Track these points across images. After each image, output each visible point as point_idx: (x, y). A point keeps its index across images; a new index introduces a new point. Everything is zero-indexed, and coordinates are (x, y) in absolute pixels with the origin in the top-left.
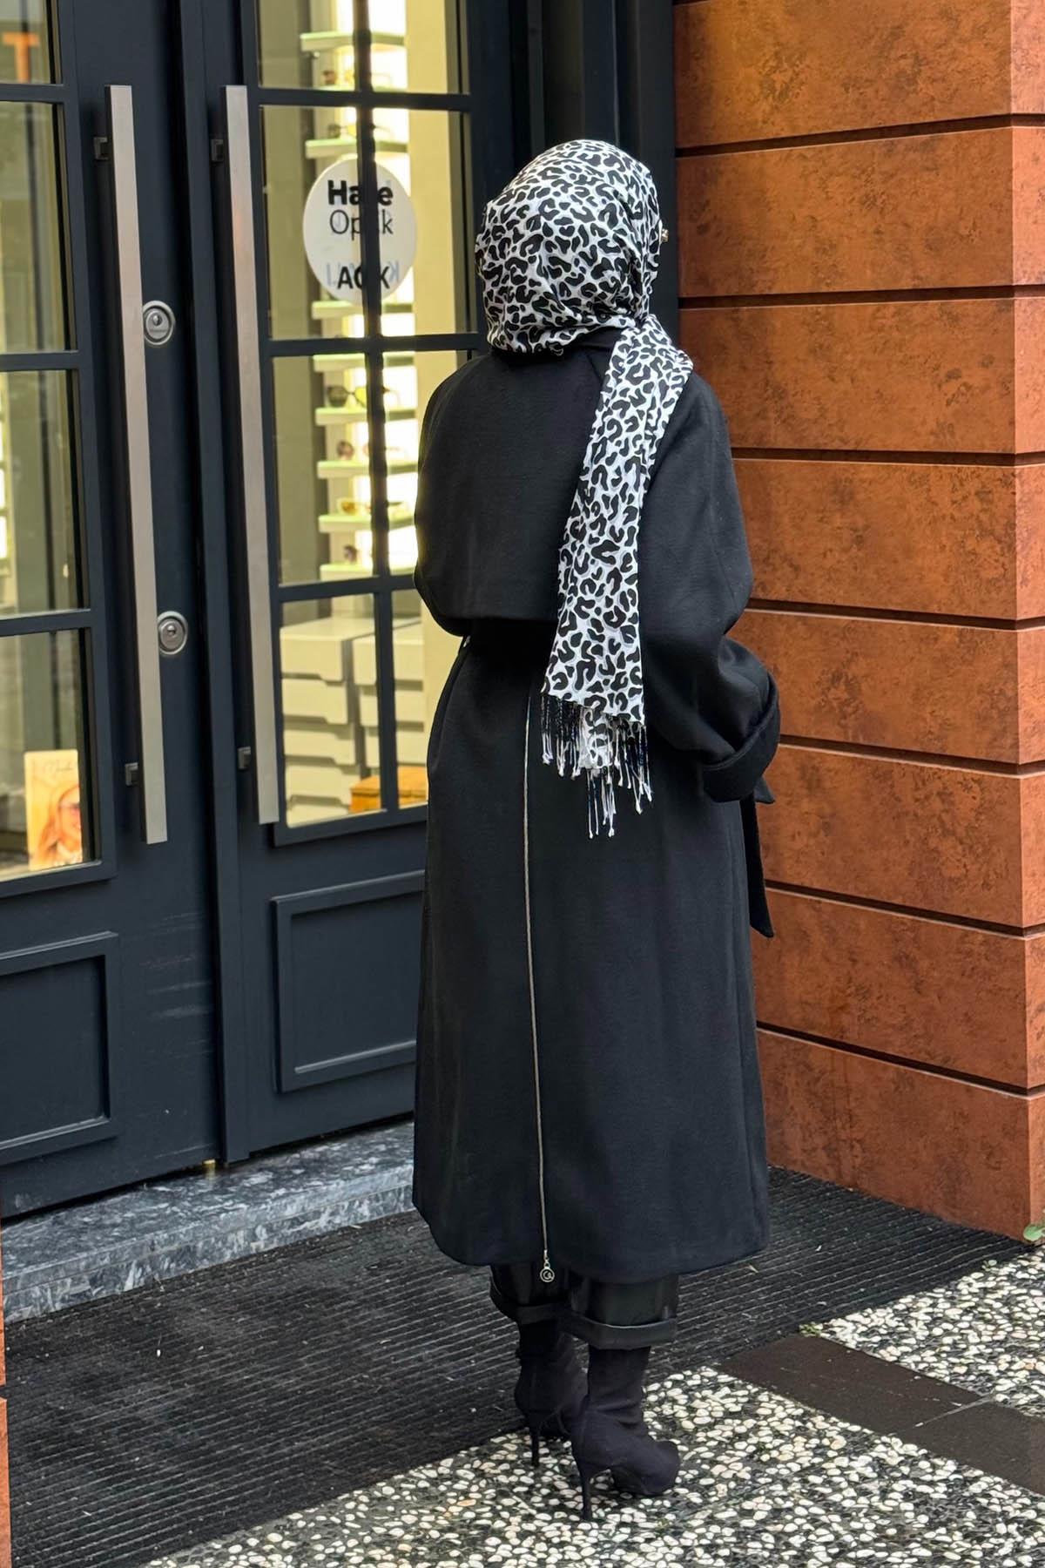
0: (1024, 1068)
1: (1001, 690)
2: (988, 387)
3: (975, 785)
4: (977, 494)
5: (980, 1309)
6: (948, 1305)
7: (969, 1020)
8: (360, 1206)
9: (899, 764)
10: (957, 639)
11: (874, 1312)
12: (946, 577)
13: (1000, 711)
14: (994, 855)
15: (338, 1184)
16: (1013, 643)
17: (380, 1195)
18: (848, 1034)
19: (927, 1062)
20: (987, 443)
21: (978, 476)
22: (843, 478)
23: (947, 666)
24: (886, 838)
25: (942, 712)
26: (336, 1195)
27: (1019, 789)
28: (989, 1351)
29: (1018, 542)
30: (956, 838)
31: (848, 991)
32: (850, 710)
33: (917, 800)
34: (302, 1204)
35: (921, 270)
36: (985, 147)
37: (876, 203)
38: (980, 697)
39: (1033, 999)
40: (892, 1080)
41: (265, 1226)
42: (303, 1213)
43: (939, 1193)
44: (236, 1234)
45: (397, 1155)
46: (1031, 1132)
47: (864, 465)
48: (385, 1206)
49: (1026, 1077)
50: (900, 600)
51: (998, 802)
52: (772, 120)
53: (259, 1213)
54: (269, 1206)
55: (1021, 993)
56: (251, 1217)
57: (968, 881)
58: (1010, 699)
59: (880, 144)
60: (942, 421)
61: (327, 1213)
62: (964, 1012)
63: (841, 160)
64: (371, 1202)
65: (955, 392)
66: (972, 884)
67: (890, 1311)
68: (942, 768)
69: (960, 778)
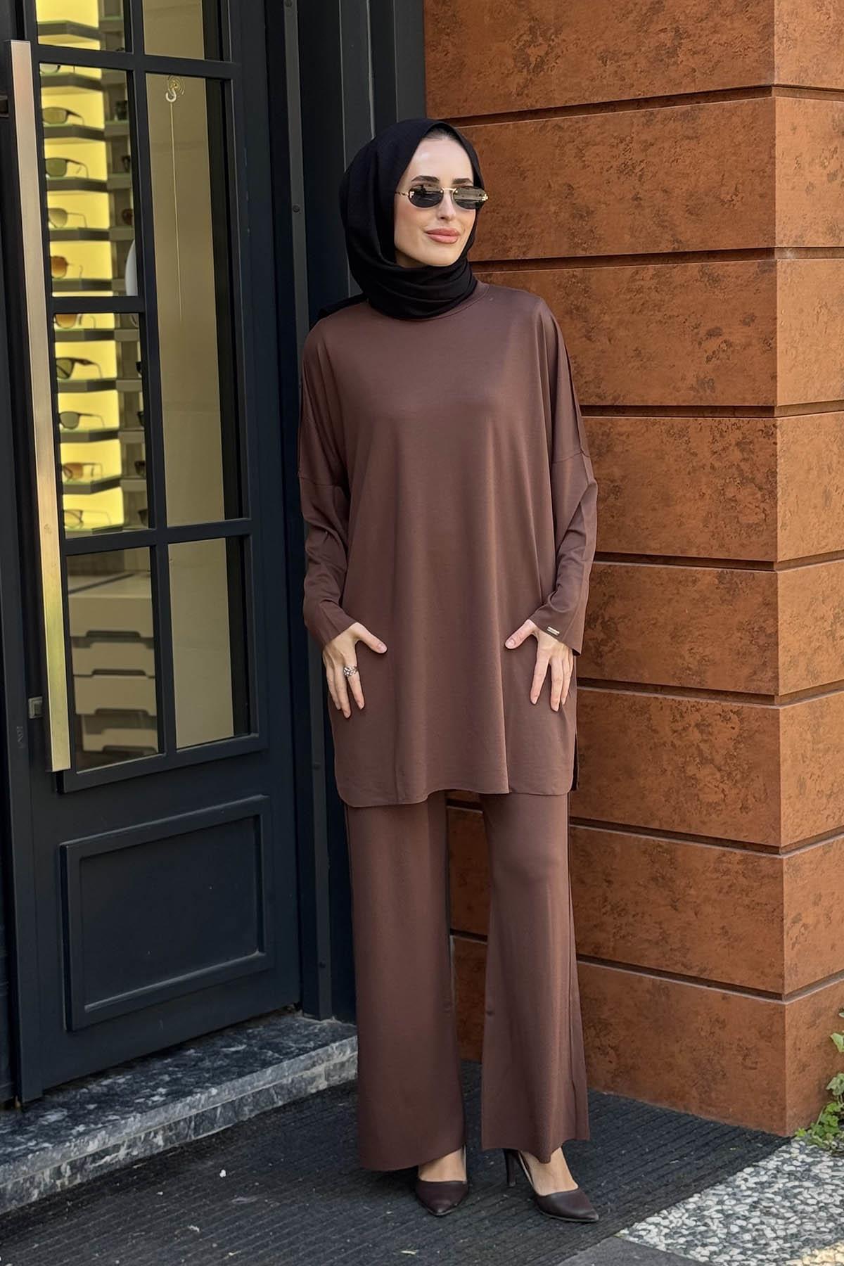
0: (782, 976)
1: (761, 628)
2: (749, 344)
3: (735, 717)
4: (738, 444)
5: (764, 1204)
6: (733, 1202)
7: (727, 932)
8: (155, 1137)
9: (657, 698)
10: (717, 582)
11: (670, 1213)
12: (706, 522)
13: (760, 647)
14: (752, 780)
15: (135, 1117)
16: (773, 583)
17: (173, 1125)
18: (605, 951)
19: (684, 973)
20: (749, 397)
21: (738, 428)
22: (600, 432)
23: (707, 607)
24: (643, 767)
25: (701, 650)
26: (134, 1128)
27: (778, 718)
28: (788, 1245)
29: (779, 489)
30: (715, 767)
31: (604, 910)
32: (606, 649)
33: (675, 732)
34: (104, 1139)
35: (681, 233)
36: (747, 116)
37: (635, 171)
38: (739, 634)
39: (789, 913)
40: (648, 991)
41: (70, 1164)
42: (104, 1148)
43: (694, 1093)
44: (43, 1173)
45: (182, 1085)
46: (787, 1033)
47: (621, 420)
48: (178, 1135)
49: (783, 984)
50: (658, 546)
51: (756, 731)
52: (526, 92)
53: (64, 1150)
54: (73, 1144)
55: (778, 907)
56: (57, 1156)
57: (727, 806)
58: (770, 636)
59: (639, 115)
60: (702, 376)
61: (125, 1145)
62: (721, 925)
63: (598, 130)
64: (165, 1132)
65: (715, 349)
66: (729, 808)
67: (684, 1211)
68: (701, 701)
69: (719, 710)
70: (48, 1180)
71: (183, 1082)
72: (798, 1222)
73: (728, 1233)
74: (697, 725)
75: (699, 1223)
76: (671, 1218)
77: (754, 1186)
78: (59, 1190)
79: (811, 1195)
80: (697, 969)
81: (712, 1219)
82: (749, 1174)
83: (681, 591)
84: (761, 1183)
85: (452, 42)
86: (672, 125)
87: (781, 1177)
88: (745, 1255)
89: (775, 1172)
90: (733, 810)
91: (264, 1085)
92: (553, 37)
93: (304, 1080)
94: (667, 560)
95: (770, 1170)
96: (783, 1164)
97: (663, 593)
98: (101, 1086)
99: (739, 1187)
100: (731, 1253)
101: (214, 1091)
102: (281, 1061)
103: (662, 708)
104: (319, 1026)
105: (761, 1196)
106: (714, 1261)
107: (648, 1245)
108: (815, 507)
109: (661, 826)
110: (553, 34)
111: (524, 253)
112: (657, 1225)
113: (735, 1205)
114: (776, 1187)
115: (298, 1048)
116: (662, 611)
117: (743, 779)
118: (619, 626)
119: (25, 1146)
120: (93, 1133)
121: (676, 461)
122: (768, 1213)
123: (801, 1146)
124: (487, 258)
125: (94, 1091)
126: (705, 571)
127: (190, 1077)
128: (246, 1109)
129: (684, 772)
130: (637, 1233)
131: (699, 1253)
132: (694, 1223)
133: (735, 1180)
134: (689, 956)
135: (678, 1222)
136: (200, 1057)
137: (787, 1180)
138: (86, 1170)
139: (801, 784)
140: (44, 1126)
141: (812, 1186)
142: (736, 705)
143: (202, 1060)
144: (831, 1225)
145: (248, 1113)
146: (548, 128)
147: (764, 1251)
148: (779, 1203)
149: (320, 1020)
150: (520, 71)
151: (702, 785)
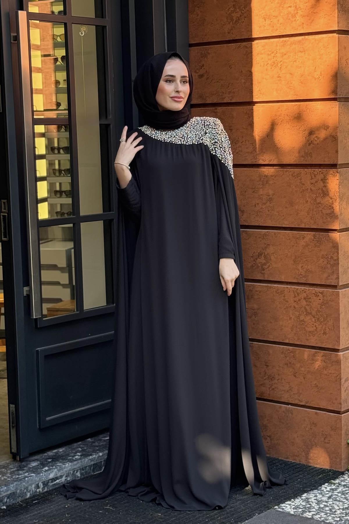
0: (341, 404)
1: (331, 257)
2: (326, 138)
3: (320, 295)
4: (322, 180)
5: (334, 496)
6: (321, 496)
7: (317, 386)
8: (77, 473)
9: (287, 287)
10: (313, 238)
11: (295, 500)
12: (308, 213)
13: (331, 265)
14: (328, 321)
17: (84, 468)
19: (299, 404)
20: (326, 160)
21: (322, 173)
22: (263, 175)
23: (309, 248)
24: (281, 317)
25: (306, 267)
26: (68, 468)
27: (339, 295)
28: (344, 511)
30: (312, 316)
31: (265, 378)
32: (266, 267)
33: (295, 301)
34: (56, 473)
35: (298, 91)
36: (326, 43)
37: (278, 65)
38: (323, 260)
39: (344, 377)
40: (284, 412)
41: (42, 482)
42: (56, 476)
43: (303, 454)
44: (32, 486)
46: (343, 428)
47: (272, 170)
48: (86, 472)
49: (341, 407)
50: (288, 223)
51: (330, 301)
52: (232, 32)
53: (40, 477)
54: (44, 474)
55: (339, 374)
56: (37, 479)
57: (317, 332)
58: (335, 260)
59: (280, 42)
60: (307, 151)
61: (65, 476)
62: (315, 383)
63: (263, 48)
64: (81, 471)
65: (312, 140)
66: (318, 333)
67: (301, 500)
68: (306, 288)
69: (314, 292)
70: (33, 489)
71: (87, 451)
73: (319, 507)
74: (305, 298)
75: (307, 504)
76: (295, 502)
77: (329, 490)
78: (38, 493)
80: (304, 401)
81: (312, 502)
82: (327, 486)
83: (298, 242)
84: (332, 489)
85: (200, 11)
86: (294, 46)
87: (341, 487)
88: (327, 515)
89: (338, 485)
92: (243, 9)
94: (292, 229)
95: (336, 484)
96: (341, 482)
97: (290, 243)
98: (53, 452)
99: (323, 490)
100: (321, 515)
101: (101, 454)
103: (290, 291)
105: (333, 494)
106: (314, 517)
107: (286, 512)
109: (289, 341)
110: (243, 7)
111: (231, 100)
112: (290, 505)
114: (339, 490)
116: (290, 250)
117: (324, 321)
118: (271, 257)
119: (23, 475)
120: (51, 470)
121: (296, 187)
122: (335, 500)
125: (50, 454)
126: (308, 233)
127: (90, 449)
129: (299, 318)
130: (281, 508)
131: (308, 515)
133: (321, 488)
134: (301, 396)
135: (298, 503)
136: (92, 441)
138: (49, 486)
140: (31, 467)
142: (322, 290)
143: (94, 442)
146: (241, 47)
147: (334, 514)
148: (340, 496)
150: (229, 23)
151: (306, 324)
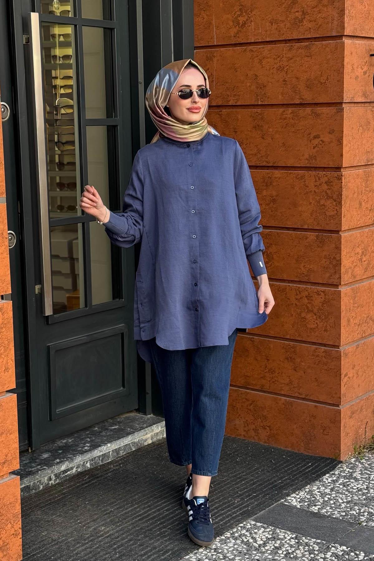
0: (340, 398)
1: (334, 257)
2: (331, 142)
3: (322, 294)
4: (326, 183)
5: (336, 489)
7: (317, 380)
8: (87, 464)
9: (289, 285)
11: (299, 493)
12: (312, 214)
13: (334, 265)
14: (329, 319)
16: (339, 239)
17: (93, 459)
18: (265, 387)
19: (299, 396)
20: (331, 163)
21: (326, 176)
22: (267, 177)
23: (311, 249)
26: (79, 460)
27: (341, 294)
29: (343, 201)
30: (314, 313)
31: (265, 371)
33: (297, 299)
34: (67, 465)
35: (303, 96)
36: (333, 48)
37: (284, 69)
38: (325, 260)
39: (343, 372)
40: (283, 404)
42: (67, 468)
43: (302, 444)
45: (96, 442)
46: (342, 420)
47: (276, 172)
48: (95, 463)
49: (341, 400)
50: (291, 224)
51: (331, 299)
52: (238, 35)
54: (56, 467)
55: (339, 370)
57: (318, 329)
58: (338, 261)
59: (286, 47)
60: (311, 154)
61: (75, 467)
62: (315, 377)
63: (269, 52)
64: (90, 462)
65: (317, 143)
68: (308, 287)
69: (315, 291)
70: (46, 481)
71: (96, 441)
72: (351, 496)
73: (323, 501)
74: (306, 297)
75: (312, 497)
76: (300, 495)
77: (331, 481)
78: (50, 485)
79: (354, 485)
80: (304, 395)
81: (317, 495)
82: (328, 477)
83: (301, 242)
84: (333, 481)
85: (206, 14)
86: (300, 51)
88: (332, 509)
89: (338, 476)
90: (321, 331)
91: (128, 442)
92: (250, 13)
93: (143, 440)
94: (295, 229)
95: (336, 475)
96: (341, 472)
97: (293, 243)
98: (62, 443)
99: (325, 482)
100: (327, 509)
101: (109, 445)
102: (134, 432)
103: (291, 290)
104: (146, 418)
105: (334, 486)
107: (293, 505)
108: (356, 208)
109: (291, 337)
110: (250, 11)
111: (236, 102)
112: (295, 497)
113: (324, 489)
114: (340, 482)
115: (139, 427)
116: (292, 250)
117: (325, 318)
118: (274, 256)
119: (36, 468)
120: (63, 462)
121: (299, 189)
122: (338, 493)
123: (347, 465)
124: (220, 103)
126: (311, 234)
127: (98, 439)
128: (121, 452)
129: (300, 316)
130: (287, 501)
132: (310, 497)
133: (323, 479)
134: (301, 390)
135: (303, 496)
137: (343, 479)
138: (60, 477)
139: (349, 321)
141: (354, 481)
142: (323, 288)
143: (101, 432)
144: (364, 497)
145: (122, 453)
146: (247, 50)
148: (342, 488)
149: (146, 415)
150: (235, 27)
151: (308, 321)
